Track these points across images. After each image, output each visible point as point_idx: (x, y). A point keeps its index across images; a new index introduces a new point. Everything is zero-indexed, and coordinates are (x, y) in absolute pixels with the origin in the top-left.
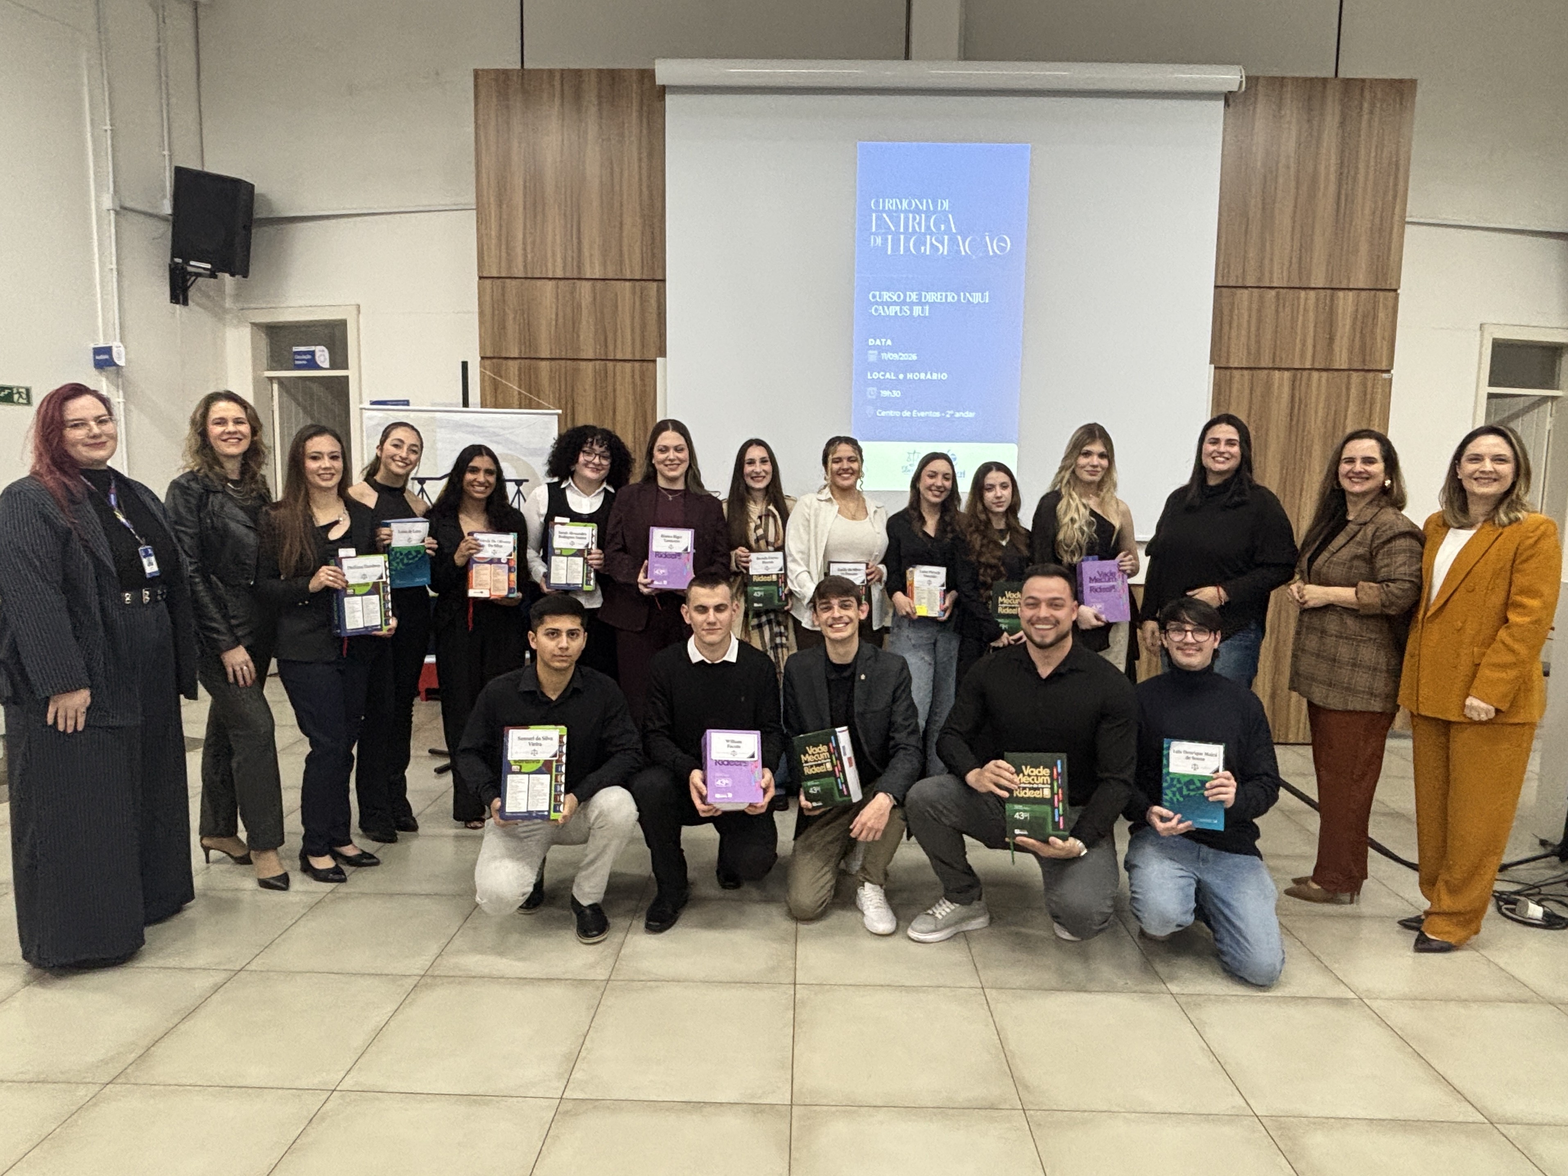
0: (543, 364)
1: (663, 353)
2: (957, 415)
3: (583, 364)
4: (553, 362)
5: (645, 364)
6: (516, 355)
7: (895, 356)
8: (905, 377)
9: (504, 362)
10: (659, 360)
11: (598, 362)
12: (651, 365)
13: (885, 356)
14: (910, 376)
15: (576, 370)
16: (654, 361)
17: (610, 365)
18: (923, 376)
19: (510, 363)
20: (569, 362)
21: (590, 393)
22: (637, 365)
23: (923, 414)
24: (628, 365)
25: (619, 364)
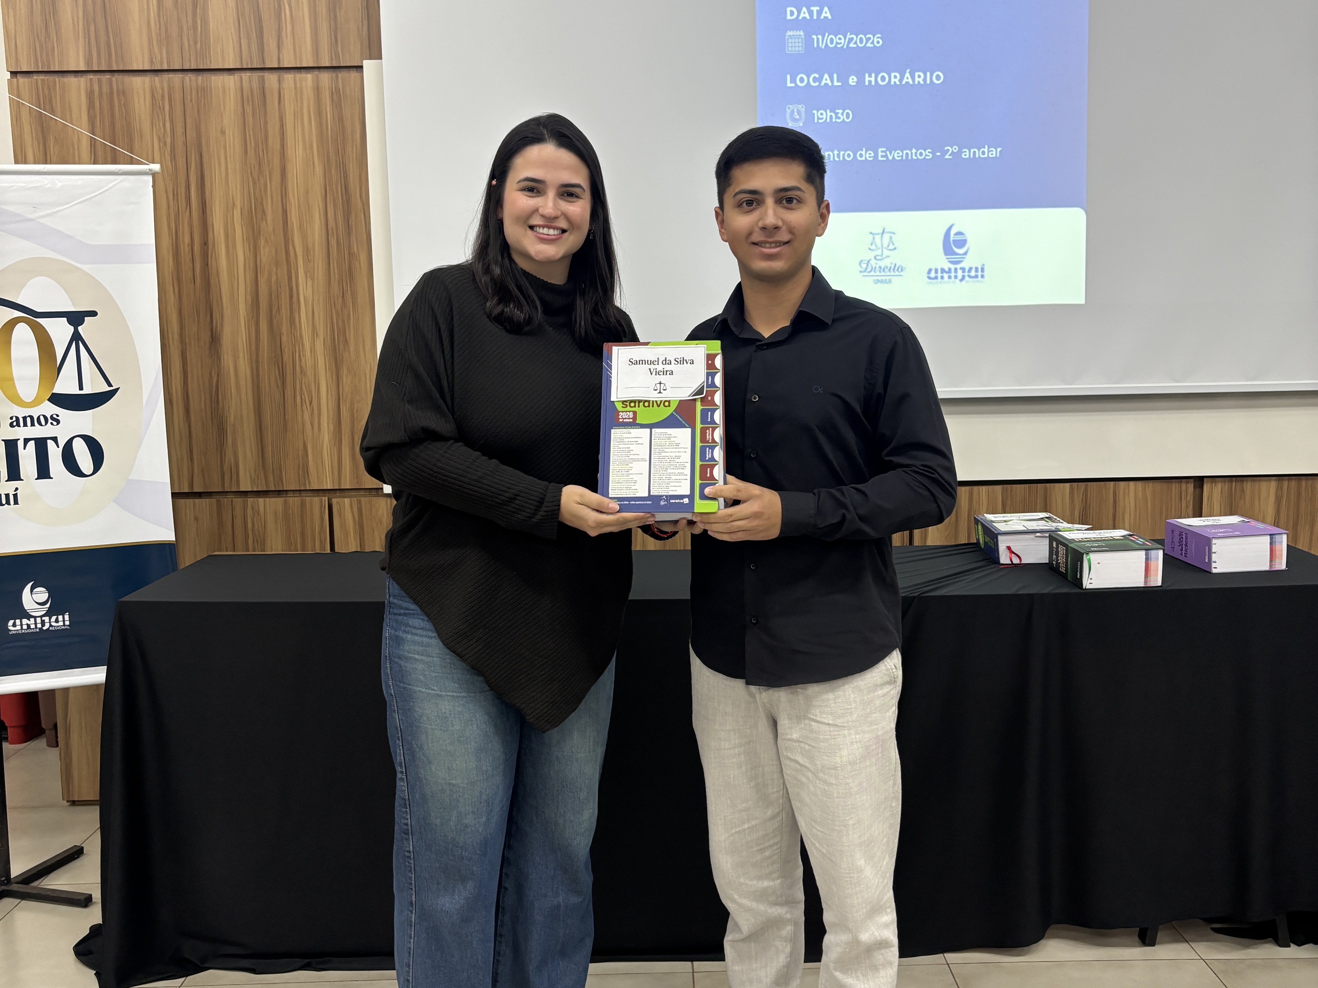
0: (137, 81)
1: (375, 52)
2: (966, 154)
3: (216, 80)
4: (157, 79)
5: (342, 74)
6: (82, 68)
7: (840, 41)
8: (861, 80)
9: (57, 78)
10: (368, 65)
11: (246, 75)
12: (354, 74)
13: (821, 41)
14: (869, 79)
15: (204, 91)
16: (361, 67)
17: (271, 79)
18: (895, 79)
19: (72, 80)
20: (188, 77)
21: (233, 138)
22: (325, 77)
23: (897, 155)
24: (309, 77)
25: (289, 77)
